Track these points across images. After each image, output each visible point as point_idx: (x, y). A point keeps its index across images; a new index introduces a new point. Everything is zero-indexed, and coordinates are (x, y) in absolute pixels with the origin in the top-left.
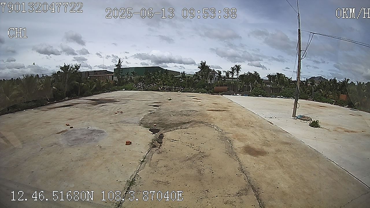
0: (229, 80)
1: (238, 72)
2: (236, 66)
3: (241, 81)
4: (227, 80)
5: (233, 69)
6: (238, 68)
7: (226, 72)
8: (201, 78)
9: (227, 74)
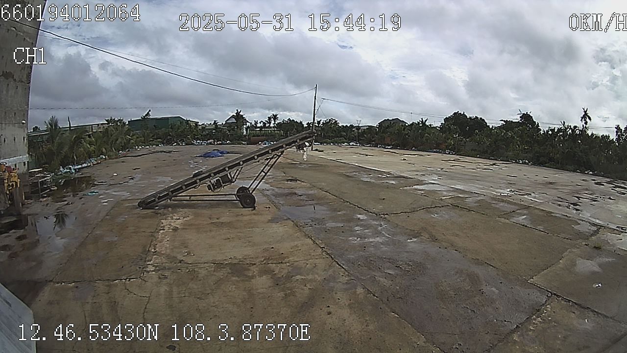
0: (266, 129)
1: (275, 121)
2: (273, 115)
3: (278, 131)
4: (263, 129)
5: (270, 118)
6: (275, 117)
7: (262, 121)
8: (236, 129)
9: (264, 123)
